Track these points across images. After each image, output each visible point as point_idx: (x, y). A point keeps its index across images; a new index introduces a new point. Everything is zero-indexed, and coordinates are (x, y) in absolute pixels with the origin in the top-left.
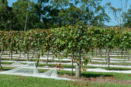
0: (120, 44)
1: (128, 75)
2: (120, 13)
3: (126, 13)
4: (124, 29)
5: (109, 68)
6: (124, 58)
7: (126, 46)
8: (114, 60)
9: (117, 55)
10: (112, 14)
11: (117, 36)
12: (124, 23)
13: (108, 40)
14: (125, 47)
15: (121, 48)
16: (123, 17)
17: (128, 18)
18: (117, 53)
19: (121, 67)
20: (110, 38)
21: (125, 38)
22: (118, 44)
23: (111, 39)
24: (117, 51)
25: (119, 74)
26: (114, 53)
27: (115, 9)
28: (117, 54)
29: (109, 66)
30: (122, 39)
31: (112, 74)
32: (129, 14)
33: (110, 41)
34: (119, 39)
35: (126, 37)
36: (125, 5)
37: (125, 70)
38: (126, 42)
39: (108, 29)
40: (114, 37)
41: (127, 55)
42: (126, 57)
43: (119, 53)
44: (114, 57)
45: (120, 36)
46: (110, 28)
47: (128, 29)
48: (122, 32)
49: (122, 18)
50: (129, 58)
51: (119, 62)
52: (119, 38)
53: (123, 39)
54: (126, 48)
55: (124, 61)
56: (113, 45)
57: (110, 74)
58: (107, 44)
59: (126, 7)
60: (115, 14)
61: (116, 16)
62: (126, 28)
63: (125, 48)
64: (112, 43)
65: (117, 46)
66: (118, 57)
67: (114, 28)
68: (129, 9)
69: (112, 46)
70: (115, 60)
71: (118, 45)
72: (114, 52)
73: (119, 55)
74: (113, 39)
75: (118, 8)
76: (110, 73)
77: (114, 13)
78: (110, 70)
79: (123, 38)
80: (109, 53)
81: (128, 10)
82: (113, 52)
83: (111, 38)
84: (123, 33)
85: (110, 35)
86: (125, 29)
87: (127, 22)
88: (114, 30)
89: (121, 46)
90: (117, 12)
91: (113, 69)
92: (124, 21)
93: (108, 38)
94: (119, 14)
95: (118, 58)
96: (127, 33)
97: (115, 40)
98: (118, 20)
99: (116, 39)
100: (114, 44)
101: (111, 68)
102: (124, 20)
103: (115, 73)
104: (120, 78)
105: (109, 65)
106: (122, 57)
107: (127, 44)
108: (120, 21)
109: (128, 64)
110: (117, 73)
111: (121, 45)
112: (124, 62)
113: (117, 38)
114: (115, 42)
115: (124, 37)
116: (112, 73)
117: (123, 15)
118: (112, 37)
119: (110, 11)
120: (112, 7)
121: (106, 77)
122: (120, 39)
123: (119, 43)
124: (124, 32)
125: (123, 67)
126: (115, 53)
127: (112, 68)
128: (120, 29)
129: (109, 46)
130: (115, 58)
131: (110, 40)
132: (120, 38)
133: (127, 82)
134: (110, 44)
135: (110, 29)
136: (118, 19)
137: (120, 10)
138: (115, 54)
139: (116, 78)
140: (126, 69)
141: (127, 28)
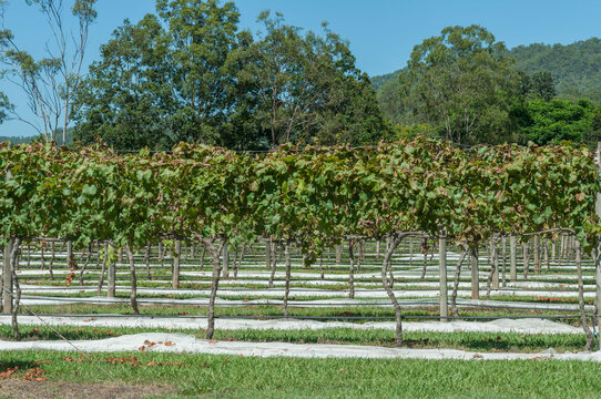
0: (68, 219)
1: (101, 359)
2: (54, 82)
3: (82, 82)
4: (83, 152)
5: (16, 329)
6: (78, 282)
7: (91, 227)
8: (35, 294)
9: (47, 272)
10: (21, 81)
11: (52, 185)
12: (72, 124)
13: (10, 201)
14: (86, 235)
15: (70, 238)
16: (67, 96)
17: (91, 101)
18: (45, 259)
19: (69, 323)
20: (20, 191)
21: (87, 195)
22: (55, 220)
23: (26, 197)
24: (48, 255)
25: (61, 357)
26: (32, 263)
27: (30, 63)
28: (46, 267)
29: (15, 320)
30: (76, 196)
31: (30, 359)
32: (95, 84)
33: (19, 208)
34: (60, 198)
35: (92, 190)
36: (79, 42)
37: (90, 337)
38: (94, 214)
39: (10, 153)
40: (38, 188)
41: (91, 268)
42: (89, 278)
43: (54, 259)
44: (31, 278)
45: (64, 185)
46: (17, 148)
47: (101, 154)
48: (75, 167)
49: (63, 103)
50: (102, 283)
51: (57, 302)
52: (60, 192)
53: (81, 200)
54: (92, 238)
55: (78, 296)
56: (33, 224)
57: (23, 360)
58: (6, 219)
59: (83, 52)
60: (33, 84)
61: (38, 95)
62: (91, 149)
63: (88, 240)
64: (28, 217)
65: (52, 231)
66: (53, 277)
67: (38, 149)
68: (95, 62)
69: (29, 229)
70: (39, 295)
71: (59, 227)
72: (31, 259)
73: (55, 272)
74: (35, 199)
75: (48, 57)
76: (19, 352)
77: (29, 78)
78: (19, 340)
79: (80, 192)
80: (14, 263)
81: (90, 67)
82: (26, 259)
83: (25, 194)
84: (78, 171)
85: (20, 178)
86: (88, 152)
87: (85, 121)
88: (37, 158)
89: (71, 231)
90: (43, 74)
91: (31, 335)
92: (72, 116)
93: (11, 195)
94: (49, 84)
95: (53, 285)
96: (97, 172)
97: (42, 201)
98: (47, 111)
99: (45, 197)
100: (37, 219)
101: (22, 331)
102: (73, 113)
103: (44, 352)
104: (68, 373)
105: (15, 315)
106: (73, 276)
107: (97, 222)
108: (53, 117)
109: (99, 310)
110: (56, 352)
111: (71, 225)
112: (82, 304)
113: (51, 194)
114: (42, 213)
115: (83, 191)
116: (29, 352)
117: (70, 90)
118: (30, 188)
119: (10, 67)
120: (16, 51)
121: (6, 371)
122: (65, 198)
123: (59, 214)
124: (82, 167)
125: (79, 323)
126: (37, 259)
127: (30, 330)
128: (62, 153)
129: (17, 231)
130: (36, 284)
131: (20, 202)
132: (66, 192)
133: (102, 391)
134: (20, 219)
135: (18, 152)
136: (48, 109)
137: (54, 65)
138: (34, 267)
139: (50, 373)
140: (90, 331)
141: (94, 149)
